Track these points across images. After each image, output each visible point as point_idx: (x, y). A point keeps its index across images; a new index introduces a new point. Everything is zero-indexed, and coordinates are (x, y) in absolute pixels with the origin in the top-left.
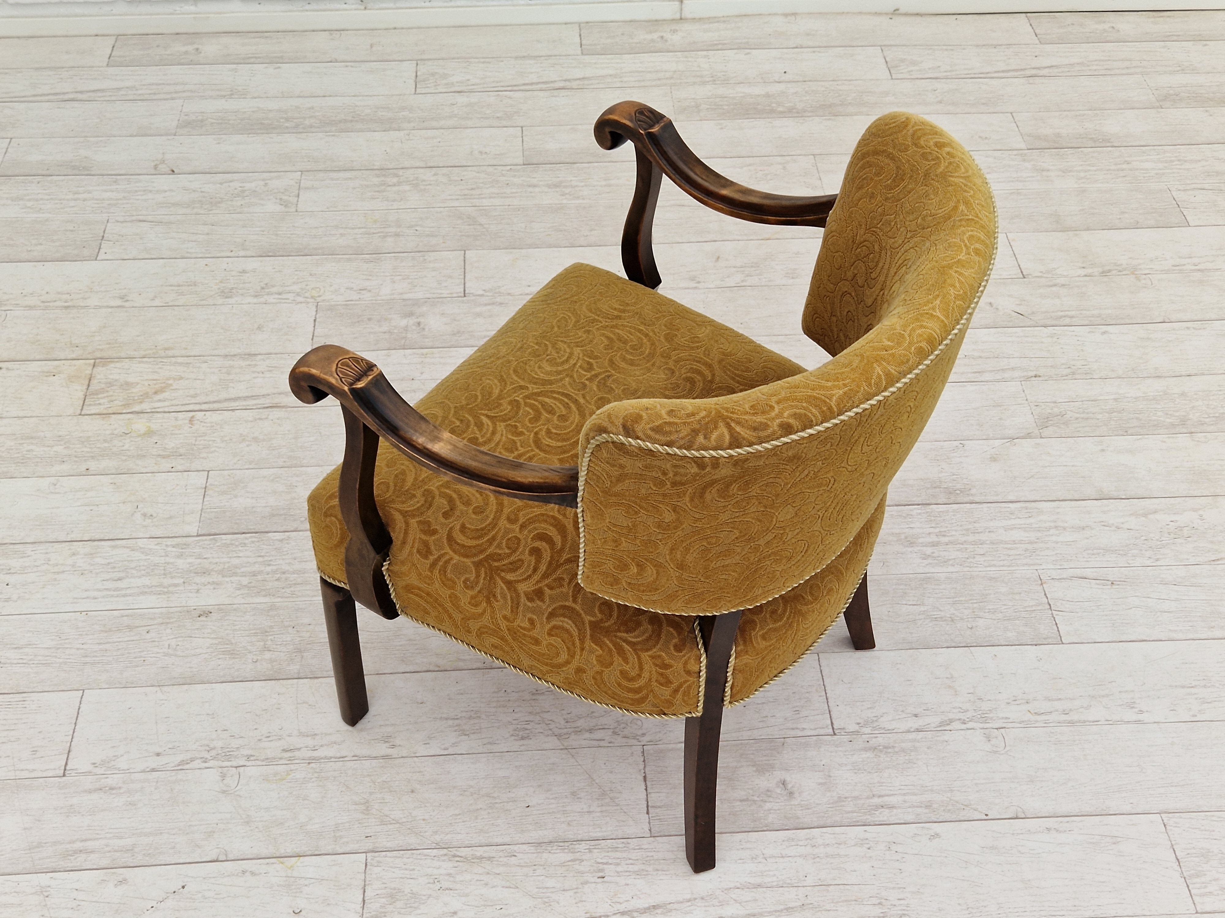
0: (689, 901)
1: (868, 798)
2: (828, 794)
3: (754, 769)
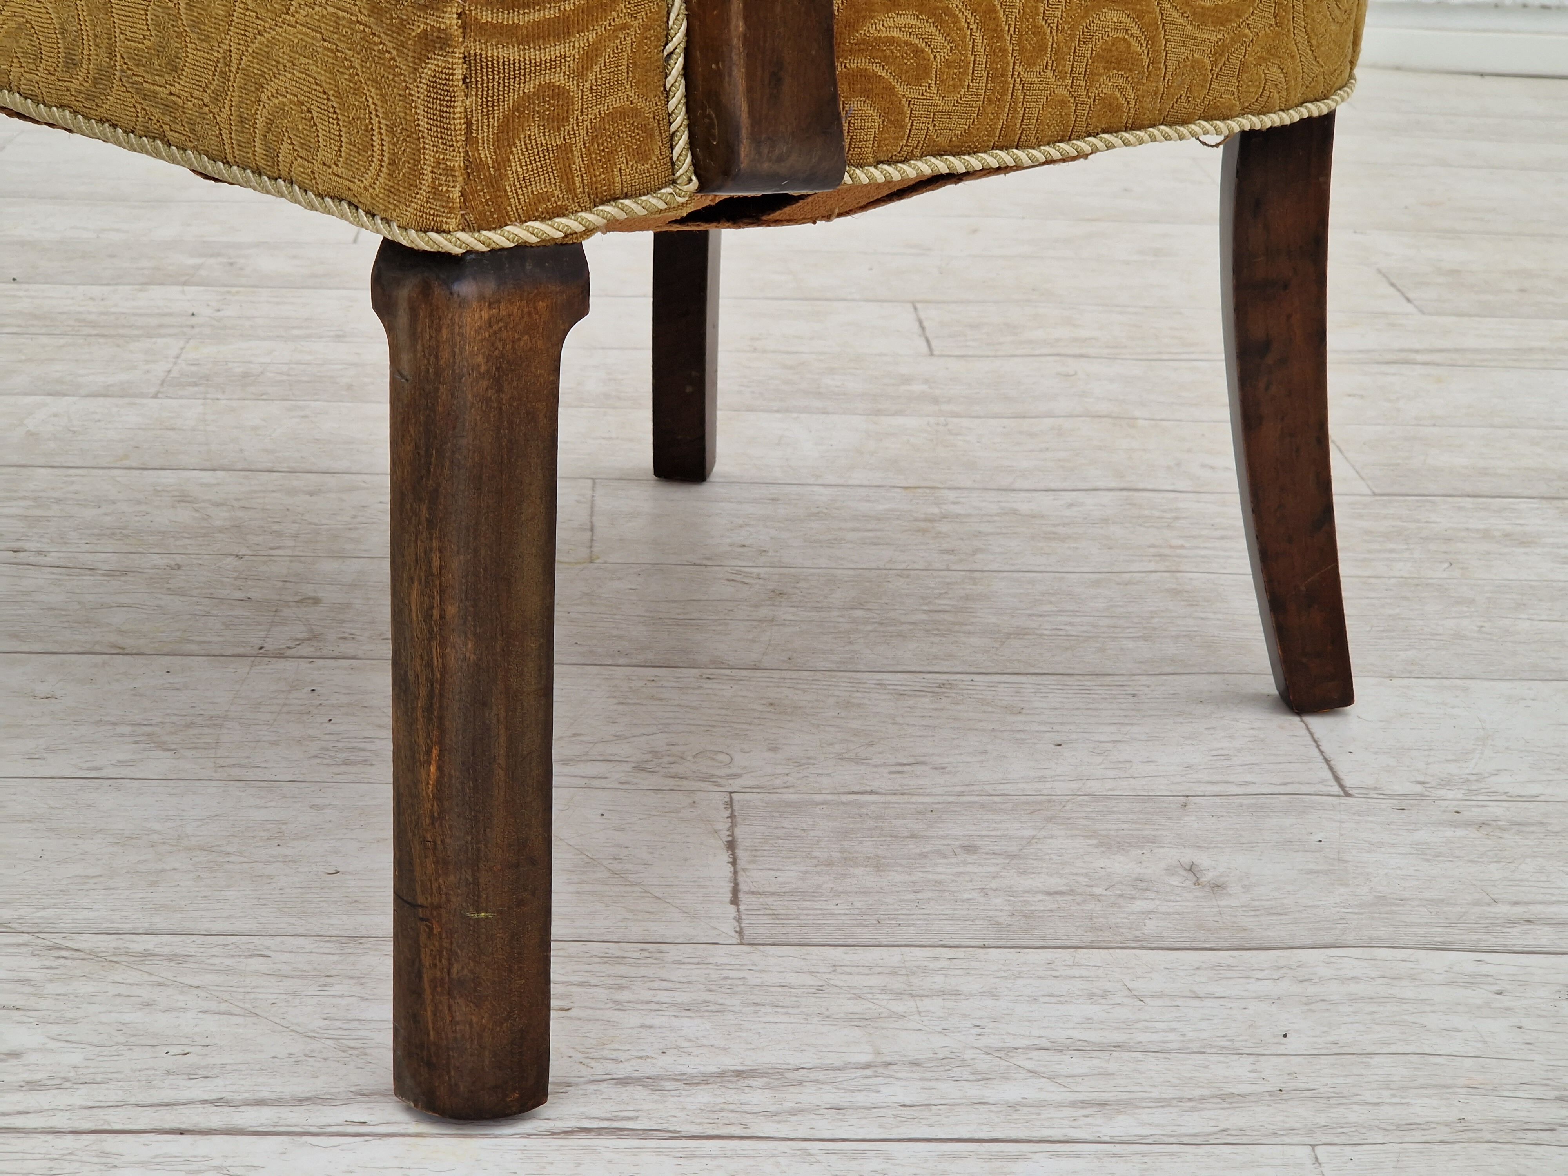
0: (867, 1066)
1: (1477, 903)
2: (1342, 890)
3: (1094, 842)
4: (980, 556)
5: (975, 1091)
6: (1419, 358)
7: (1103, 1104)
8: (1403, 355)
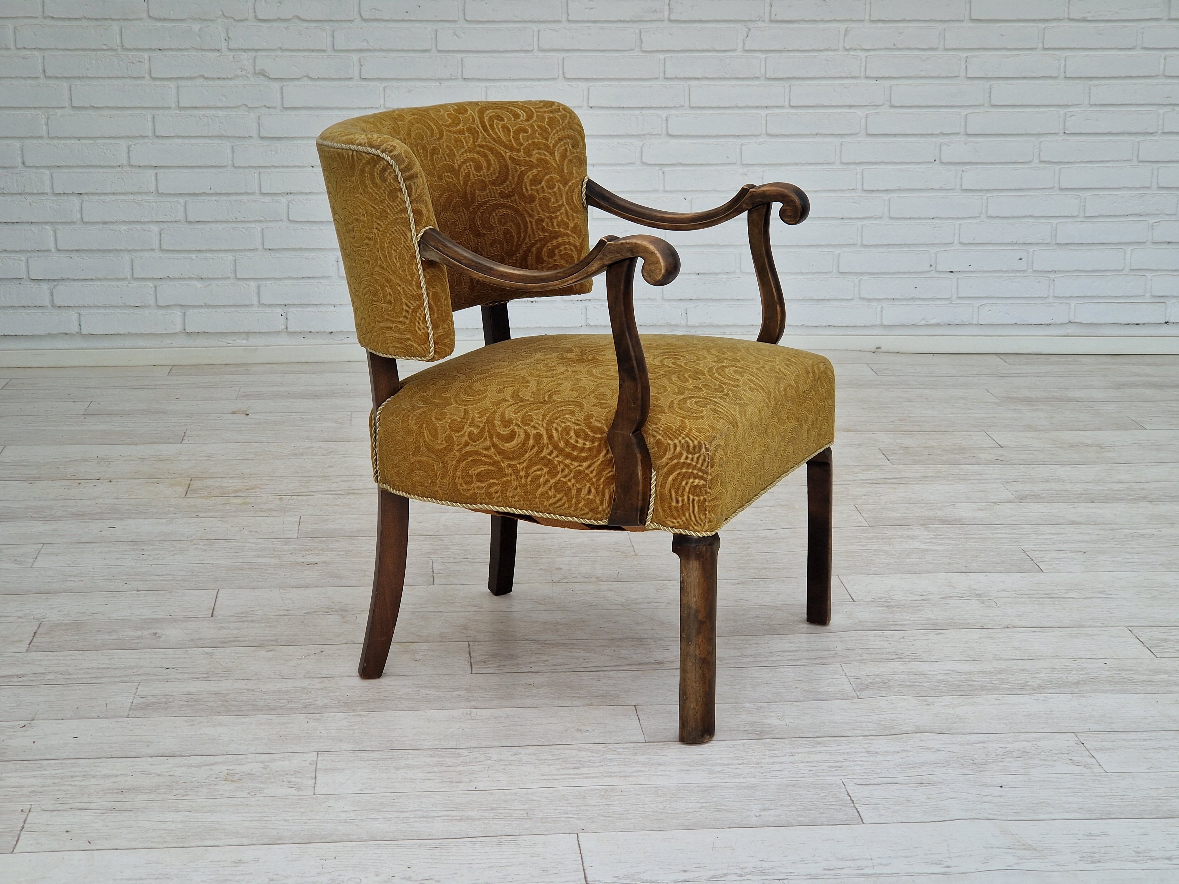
4: (749, 549)
5: (765, 659)
6: (889, 481)
7: (794, 660)
8: (884, 480)
